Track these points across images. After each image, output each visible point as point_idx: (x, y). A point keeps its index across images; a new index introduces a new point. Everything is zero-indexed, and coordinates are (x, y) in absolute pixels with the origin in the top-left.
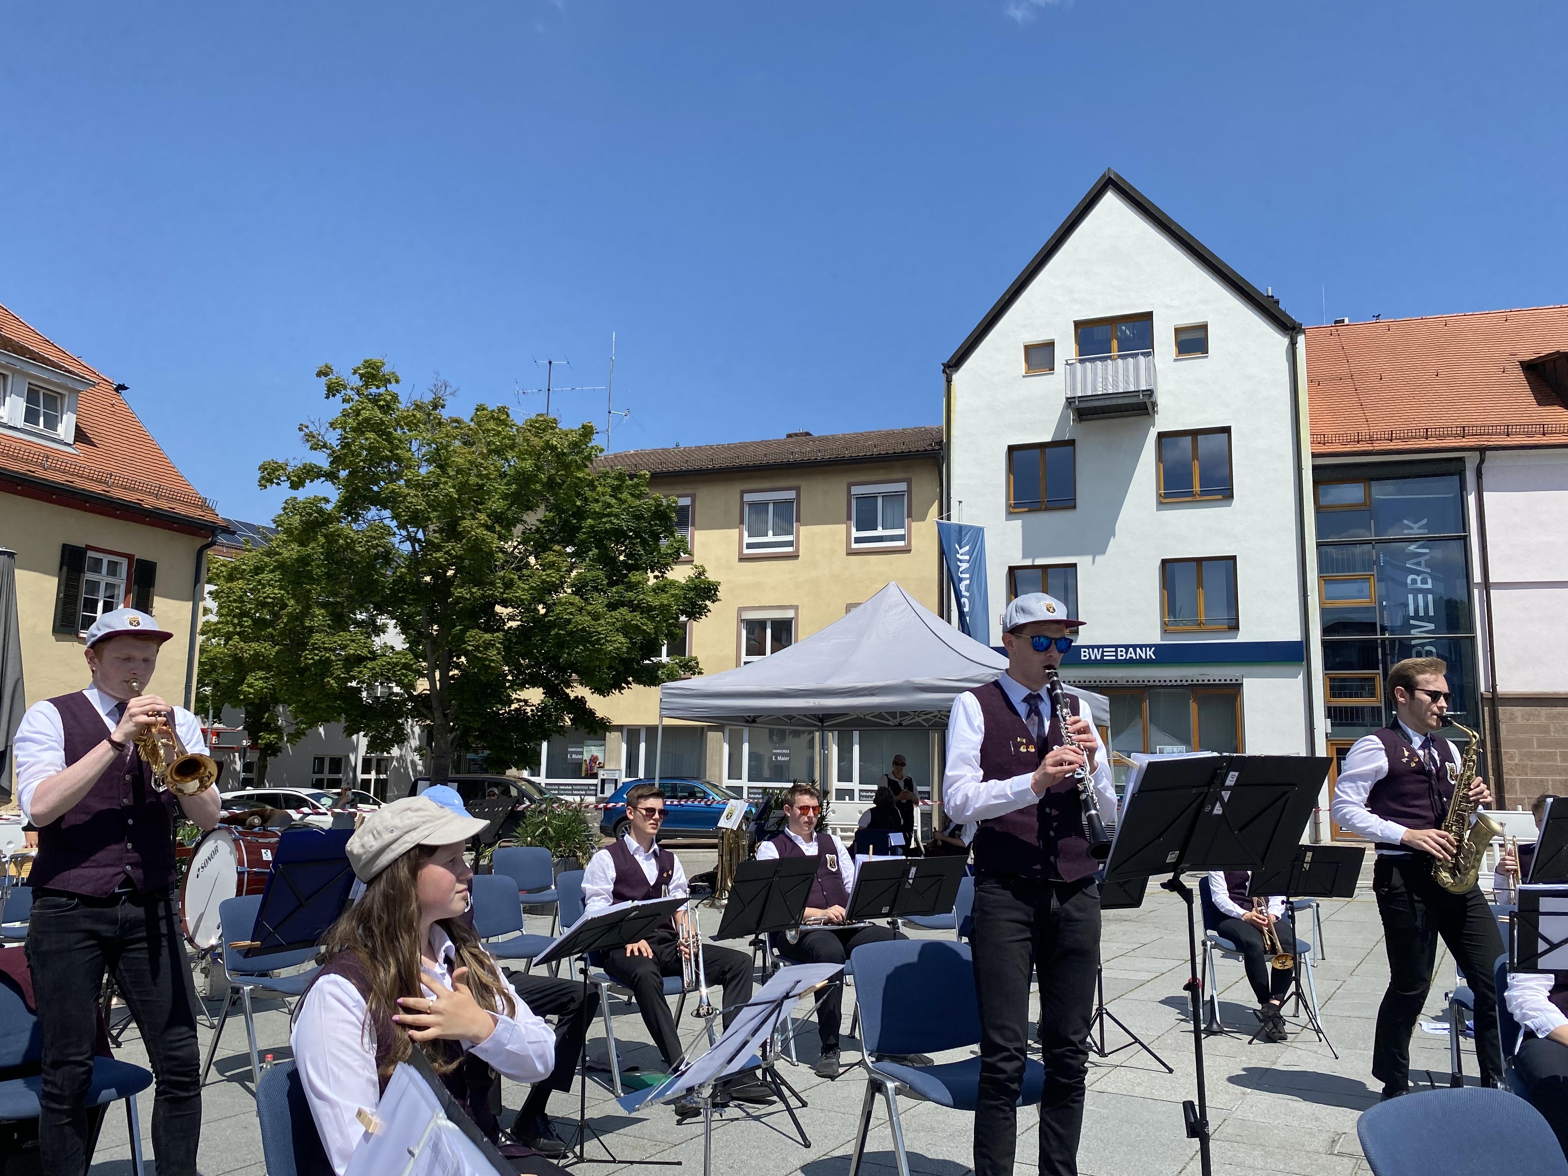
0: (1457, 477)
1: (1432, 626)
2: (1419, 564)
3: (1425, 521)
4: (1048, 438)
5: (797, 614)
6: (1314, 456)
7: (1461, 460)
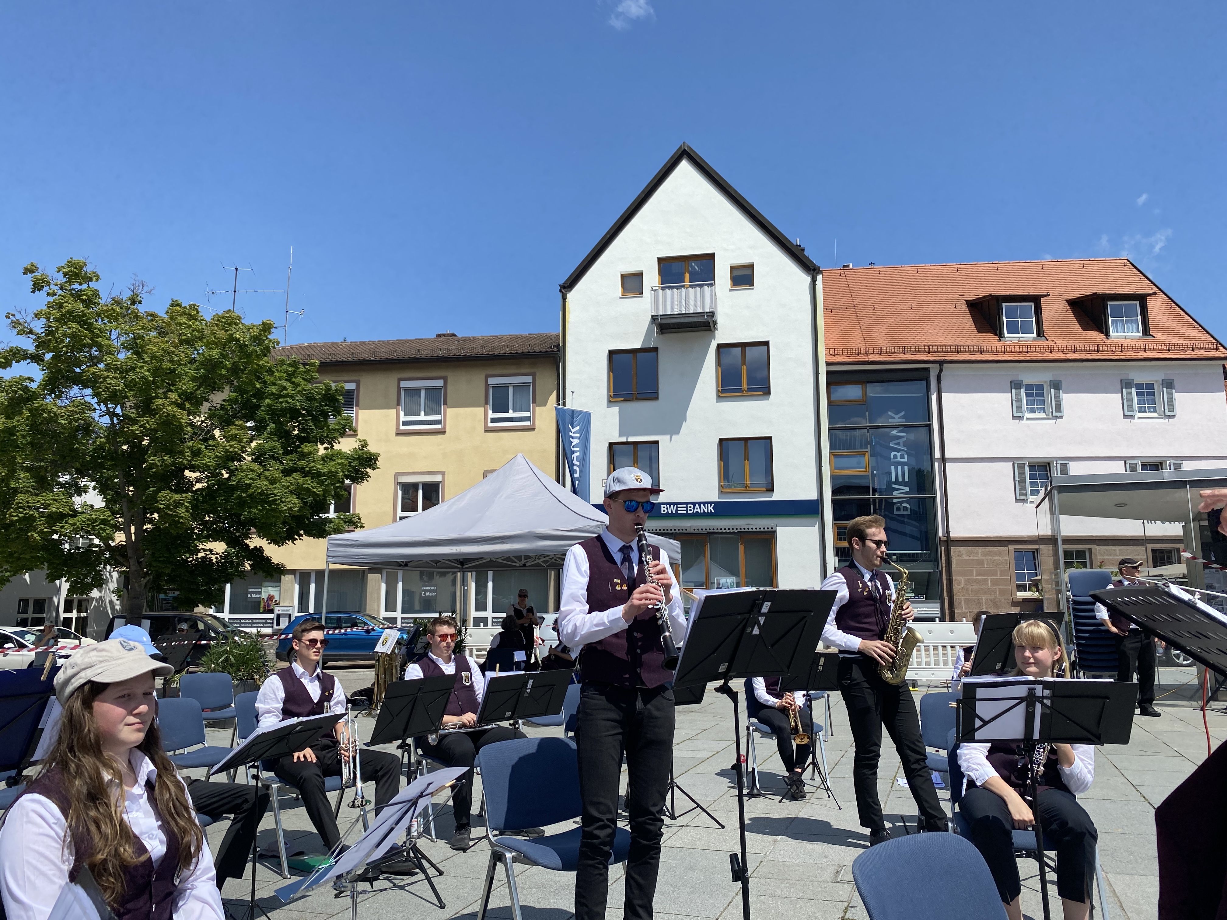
0: (924, 382)
1: (907, 489)
2: (898, 444)
3: (903, 413)
4: (638, 346)
5: (443, 478)
6: (828, 364)
7: (927, 369)
